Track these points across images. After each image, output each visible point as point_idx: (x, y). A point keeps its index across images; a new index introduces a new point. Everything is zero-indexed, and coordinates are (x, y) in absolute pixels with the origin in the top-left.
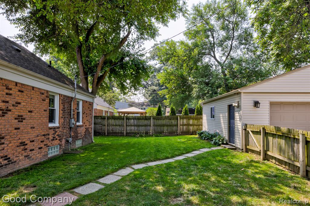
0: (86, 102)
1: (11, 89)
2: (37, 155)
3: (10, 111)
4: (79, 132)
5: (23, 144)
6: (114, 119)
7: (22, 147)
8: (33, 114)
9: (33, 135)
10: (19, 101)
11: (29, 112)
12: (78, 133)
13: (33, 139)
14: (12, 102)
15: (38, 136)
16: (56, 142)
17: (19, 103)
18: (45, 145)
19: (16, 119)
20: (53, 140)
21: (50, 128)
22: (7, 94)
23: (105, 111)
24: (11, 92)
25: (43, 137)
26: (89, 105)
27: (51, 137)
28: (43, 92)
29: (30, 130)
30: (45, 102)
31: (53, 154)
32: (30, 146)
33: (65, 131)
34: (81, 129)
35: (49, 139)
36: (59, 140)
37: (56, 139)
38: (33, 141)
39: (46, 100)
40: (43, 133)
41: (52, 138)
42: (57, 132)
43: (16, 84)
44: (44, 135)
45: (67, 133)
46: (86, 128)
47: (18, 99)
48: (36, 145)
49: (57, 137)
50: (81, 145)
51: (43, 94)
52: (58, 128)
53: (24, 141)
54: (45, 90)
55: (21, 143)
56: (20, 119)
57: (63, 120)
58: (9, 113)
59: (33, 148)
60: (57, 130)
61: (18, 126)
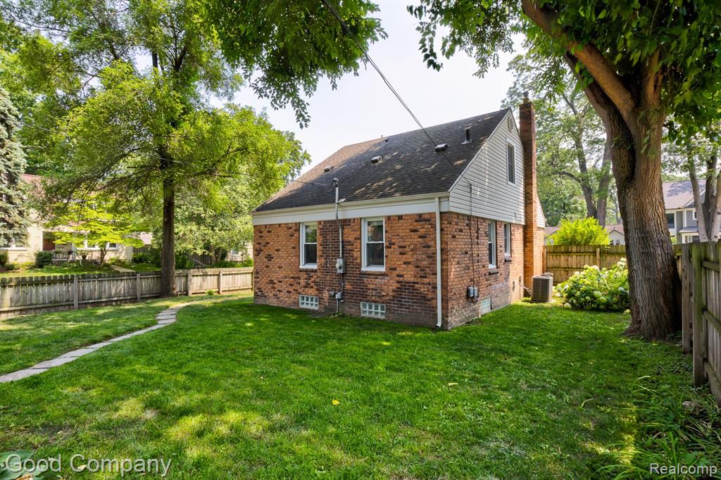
0: (400, 217)
1: (262, 232)
2: (286, 299)
3: (262, 251)
4: (372, 286)
5: (272, 282)
7: (271, 285)
8: (280, 253)
9: (281, 274)
10: (269, 241)
11: (276, 250)
12: (369, 289)
13: (281, 280)
14: (263, 243)
15: (285, 277)
16: (312, 291)
17: (268, 243)
18: (294, 290)
19: (266, 258)
20: (305, 287)
21: (302, 271)
22: (260, 237)
24: (262, 234)
25: (292, 280)
26: (416, 223)
27: (303, 282)
28: (290, 226)
29: (278, 269)
30: (293, 238)
31: (309, 307)
32: (278, 286)
33: (328, 278)
34: (377, 280)
35: (299, 283)
36: (317, 290)
37: (312, 287)
38: (281, 282)
39: (295, 235)
40: (291, 275)
41: (304, 284)
42: (312, 277)
43: (266, 226)
44: (293, 278)
45: (335, 282)
46: (398, 282)
47: (267, 240)
48: (284, 287)
49: (312, 284)
51: (290, 228)
52: (315, 271)
53: (273, 279)
54: (293, 223)
55: (270, 281)
56: (269, 257)
57: (324, 261)
58: (262, 252)
59: (281, 289)
60: (312, 274)
61: (268, 265)
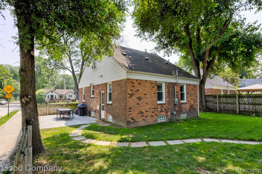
0: (190, 85)
1: (134, 83)
2: (150, 120)
3: (134, 95)
4: (183, 108)
5: (141, 112)
6: (226, 98)
7: (141, 114)
8: (147, 96)
9: (147, 107)
10: (139, 89)
11: (144, 95)
12: (183, 109)
13: (147, 110)
14: (135, 90)
15: (150, 109)
16: (164, 113)
17: (139, 90)
18: (155, 114)
19: (137, 99)
20: (160, 112)
21: (159, 104)
22: (132, 86)
23: (223, 90)
24: (134, 85)
25: (154, 109)
26: (193, 87)
27: (159, 110)
28: (153, 82)
29: (145, 105)
30: (154, 88)
31: (161, 121)
32: (145, 114)
33: (170, 106)
34: (185, 105)
35: (157, 111)
36: (166, 112)
37: (163, 112)
38: (147, 111)
39: (155, 87)
40: (153, 107)
41: (160, 111)
42: (164, 107)
43: (137, 80)
44: (154, 108)
45: (172, 108)
46: (190, 105)
47: (138, 88)
48: (149, 114)
49: (163, 110)
50: (186, 118)
51: (153, 83)
52: (165, 104)
53: (142, 111)
54: (154, 81)
55: (140, 112)
56: (140, 99)
57: (169, 99)
58: (134, 96)
59: (148, 115)
60: (163, 105)
61: (138, 103)
